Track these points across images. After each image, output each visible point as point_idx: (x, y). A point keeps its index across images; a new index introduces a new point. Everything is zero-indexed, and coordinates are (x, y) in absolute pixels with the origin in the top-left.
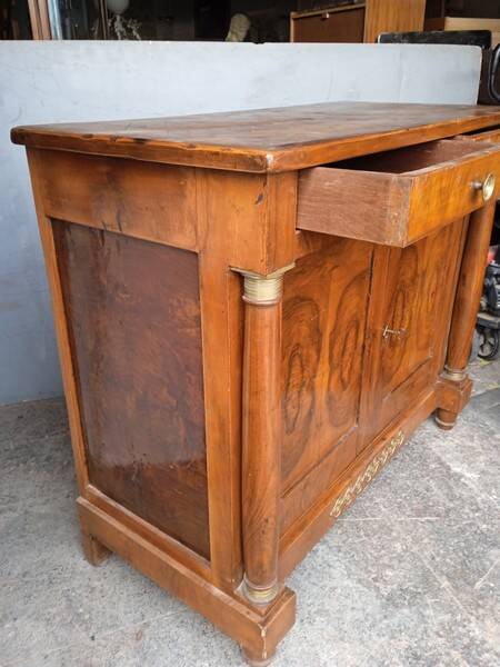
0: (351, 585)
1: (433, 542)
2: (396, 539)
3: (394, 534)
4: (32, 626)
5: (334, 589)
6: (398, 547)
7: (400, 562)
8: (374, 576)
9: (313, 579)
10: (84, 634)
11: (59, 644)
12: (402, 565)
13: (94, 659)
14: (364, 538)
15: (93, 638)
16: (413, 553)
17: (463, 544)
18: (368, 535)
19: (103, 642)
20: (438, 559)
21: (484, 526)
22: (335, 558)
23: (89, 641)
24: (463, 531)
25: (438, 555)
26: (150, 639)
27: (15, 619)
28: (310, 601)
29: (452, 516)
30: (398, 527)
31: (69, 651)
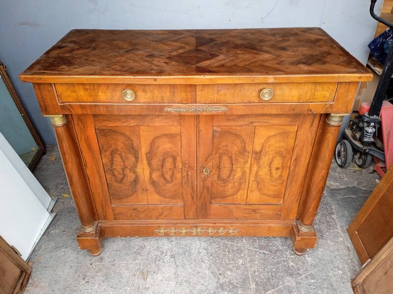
0: (208, 273)
1: (259, 264)
2: (241, 258)
3: (242, 255)
4: (72, 253)
5: (199, 273)
6: (241, 261)
7: (237, 269)
8: (221, 272)
9: (192, 266)
10: (89, 261)
11: (78, 263)
12: (238, 271)
13: (88, 273)
14: (227, 253)
15: (91, 264)
16: (245, 267)
17: (274, 270)
18: (229, 252)
19: (94, 267)
20: (256, 273)
21: (292, 264)
22: (207, 259)
23: (89, 265)
24: (279, 263)
25: (258, 271)
26: (112, 271)
27: (66, 248)
28: (185, 275)
29: (278, 254)
30: (246, 252)
31: (80, 267)
